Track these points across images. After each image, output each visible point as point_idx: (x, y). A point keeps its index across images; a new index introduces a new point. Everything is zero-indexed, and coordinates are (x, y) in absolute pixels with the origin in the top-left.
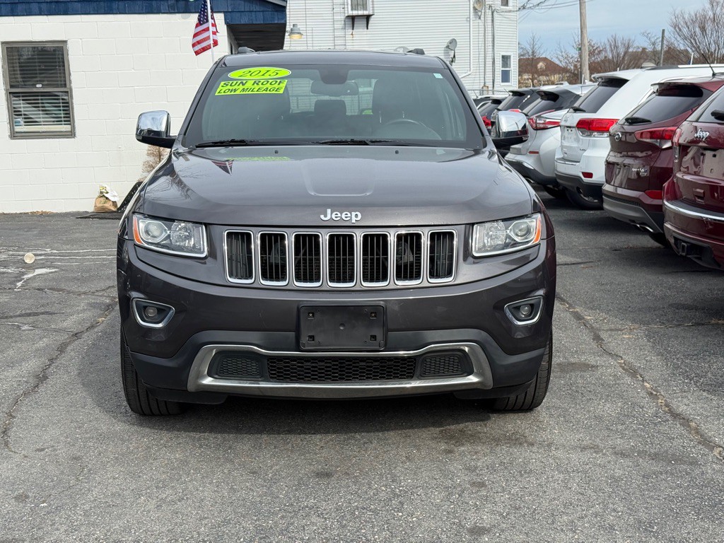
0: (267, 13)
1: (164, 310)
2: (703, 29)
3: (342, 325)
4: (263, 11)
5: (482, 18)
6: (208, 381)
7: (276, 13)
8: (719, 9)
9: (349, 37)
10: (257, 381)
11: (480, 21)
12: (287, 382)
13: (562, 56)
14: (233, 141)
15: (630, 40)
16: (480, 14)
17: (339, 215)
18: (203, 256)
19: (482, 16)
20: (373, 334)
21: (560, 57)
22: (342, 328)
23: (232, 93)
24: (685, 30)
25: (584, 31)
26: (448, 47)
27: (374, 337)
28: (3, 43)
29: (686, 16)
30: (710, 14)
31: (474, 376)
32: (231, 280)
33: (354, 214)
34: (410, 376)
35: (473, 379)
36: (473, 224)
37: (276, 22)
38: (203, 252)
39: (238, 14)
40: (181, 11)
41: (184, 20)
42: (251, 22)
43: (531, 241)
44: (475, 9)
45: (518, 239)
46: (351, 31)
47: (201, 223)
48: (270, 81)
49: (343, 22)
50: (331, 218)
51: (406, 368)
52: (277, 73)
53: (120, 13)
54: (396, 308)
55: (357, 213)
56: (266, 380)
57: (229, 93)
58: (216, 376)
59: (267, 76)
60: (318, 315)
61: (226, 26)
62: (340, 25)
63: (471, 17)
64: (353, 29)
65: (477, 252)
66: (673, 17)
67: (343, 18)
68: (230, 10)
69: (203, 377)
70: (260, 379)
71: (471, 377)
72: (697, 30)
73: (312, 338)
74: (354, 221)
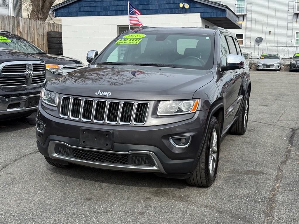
0: (218, 13)
4: (216, 12)
6: (55, 155)
7: (222, 13)
9: (294, 22)
10: (71, 158)
12: (80, 159)
17: (103, 93)
18: (55, 105)
20: (107, 143)
22: (95, 139)
27: (107, 145)
28: (118, 26)
31: (156, 167)
32: (61, 116)
33: (108, 93)
34: (127, 163)
35: (155, 168)
36: (160, 101)
37: (222, 16)
39: (206, 13)
40: (184, 13)
41: (185, 16)
42: (211, 17)
43: (189, 111)
45: (184, 109)
46: (296, 20)
47: (58, 93)
48: (136, 39)
49: (292, 16)
50: (99, 94)
51: (124, 159)
53: (160, 14)
54: (117, 133)
55: (110, 93)
56: (74, 157)
58: (58, 154)
60: (86, 133)
61: (201, 18)
62: (291, 17)
64: (297, 19)
65: (159, 113)
67: (293, 14)
68: (203, 12)
69: (53, 153)
70: (72, 157)
71: (154, 167)
73: (84, 142)
74: (107, 96)
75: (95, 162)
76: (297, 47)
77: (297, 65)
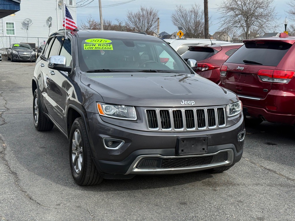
0: (11, 5)
1: (119, 142)
2: (139, 19)
3: (193, 145)
5: (62, 9)
6: (136, 170)
7: (15, 6)
8: (144, 12)
11: (61, 10)
13: (83, 26)
14: (104, 70)
15: (110, 21)
16: (61, 7)
17: (187, 102)
18: (135, 119)
19: (62, 8)
20: (203, 148)
21: (82, 26)
22: (193, 146)
23: (91, 49)
24: (133, 19)
25: (101, 17)
26: (48, 20)
27: (204, 149)
29: (133, 14)
30: (142, 14)
32: (149, 129)
33: (192, 102)
34: (209, 163)
38: (135, 118)
42: (4, 9)
43: (240, 110)
44: (59, 5)
47: (132, 106)
48: (105, 45)
50: (185, 104)
51: (209, 160)
52: (106, 42)
54: (210, 137)
57: (90, 49)
58: (139, 168)
59: (102, 42)
60: (185, 142)
63: (57, 8)
66: (128, 14)
69: (134, 169)
71: (227, 161)
72: (137, 20)
73: (182, 151)
74: (192, 105)
75: (182, 168)
76: (11, 37)
77: (19, 55)
